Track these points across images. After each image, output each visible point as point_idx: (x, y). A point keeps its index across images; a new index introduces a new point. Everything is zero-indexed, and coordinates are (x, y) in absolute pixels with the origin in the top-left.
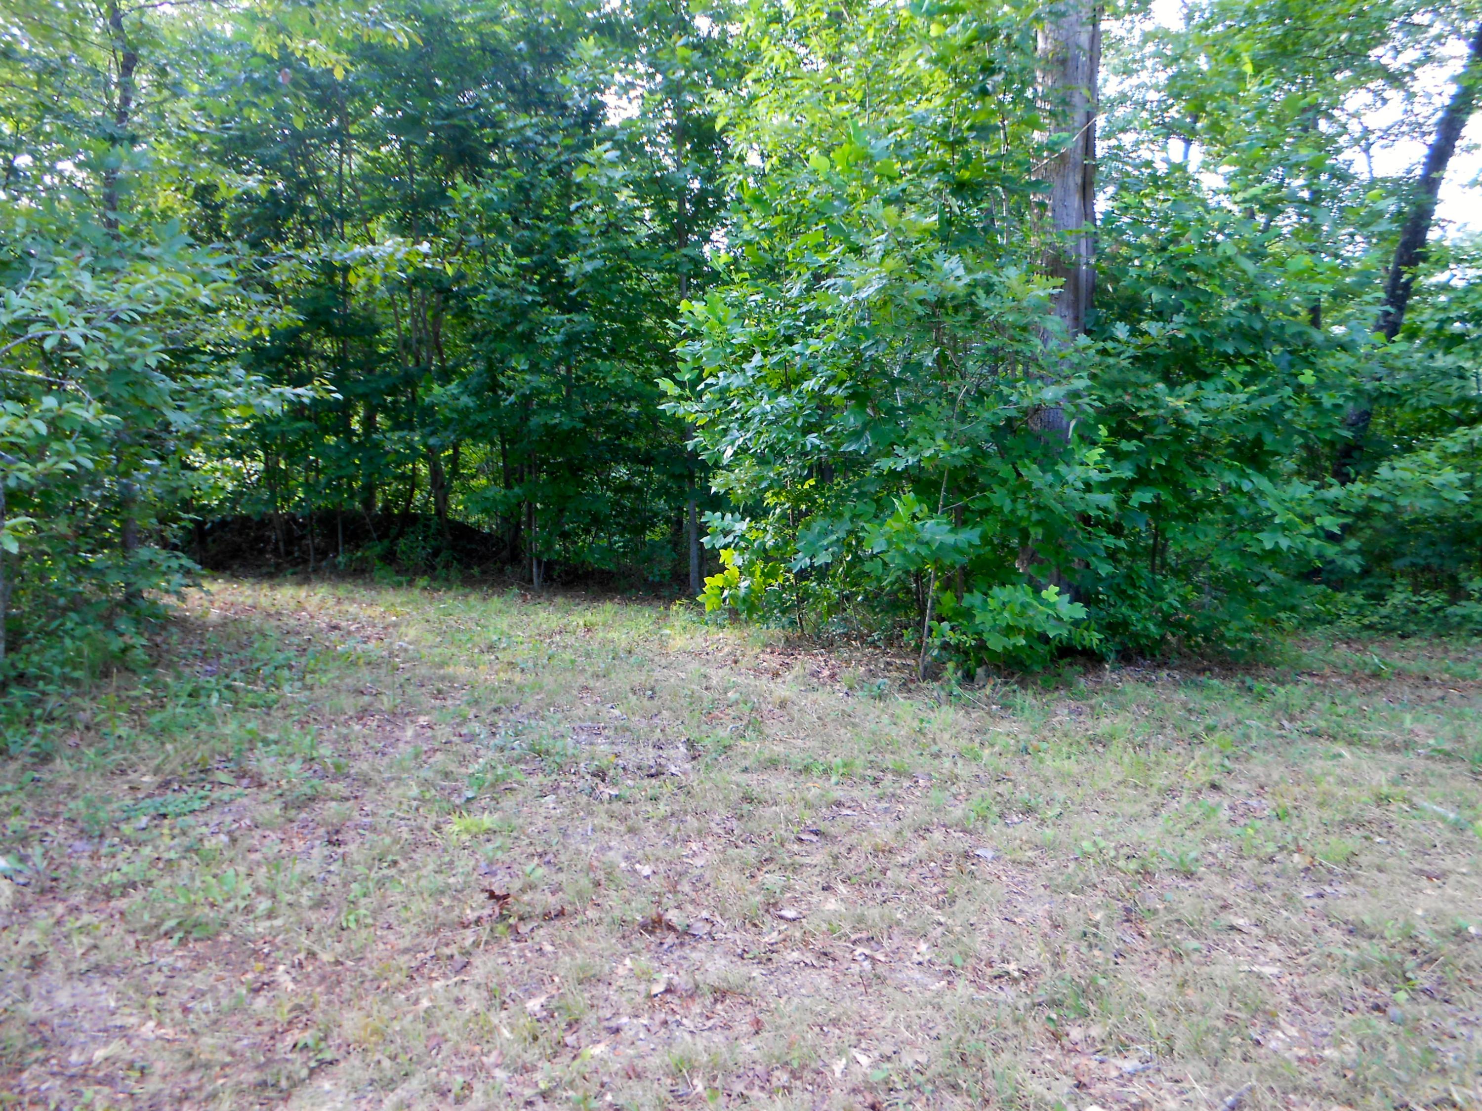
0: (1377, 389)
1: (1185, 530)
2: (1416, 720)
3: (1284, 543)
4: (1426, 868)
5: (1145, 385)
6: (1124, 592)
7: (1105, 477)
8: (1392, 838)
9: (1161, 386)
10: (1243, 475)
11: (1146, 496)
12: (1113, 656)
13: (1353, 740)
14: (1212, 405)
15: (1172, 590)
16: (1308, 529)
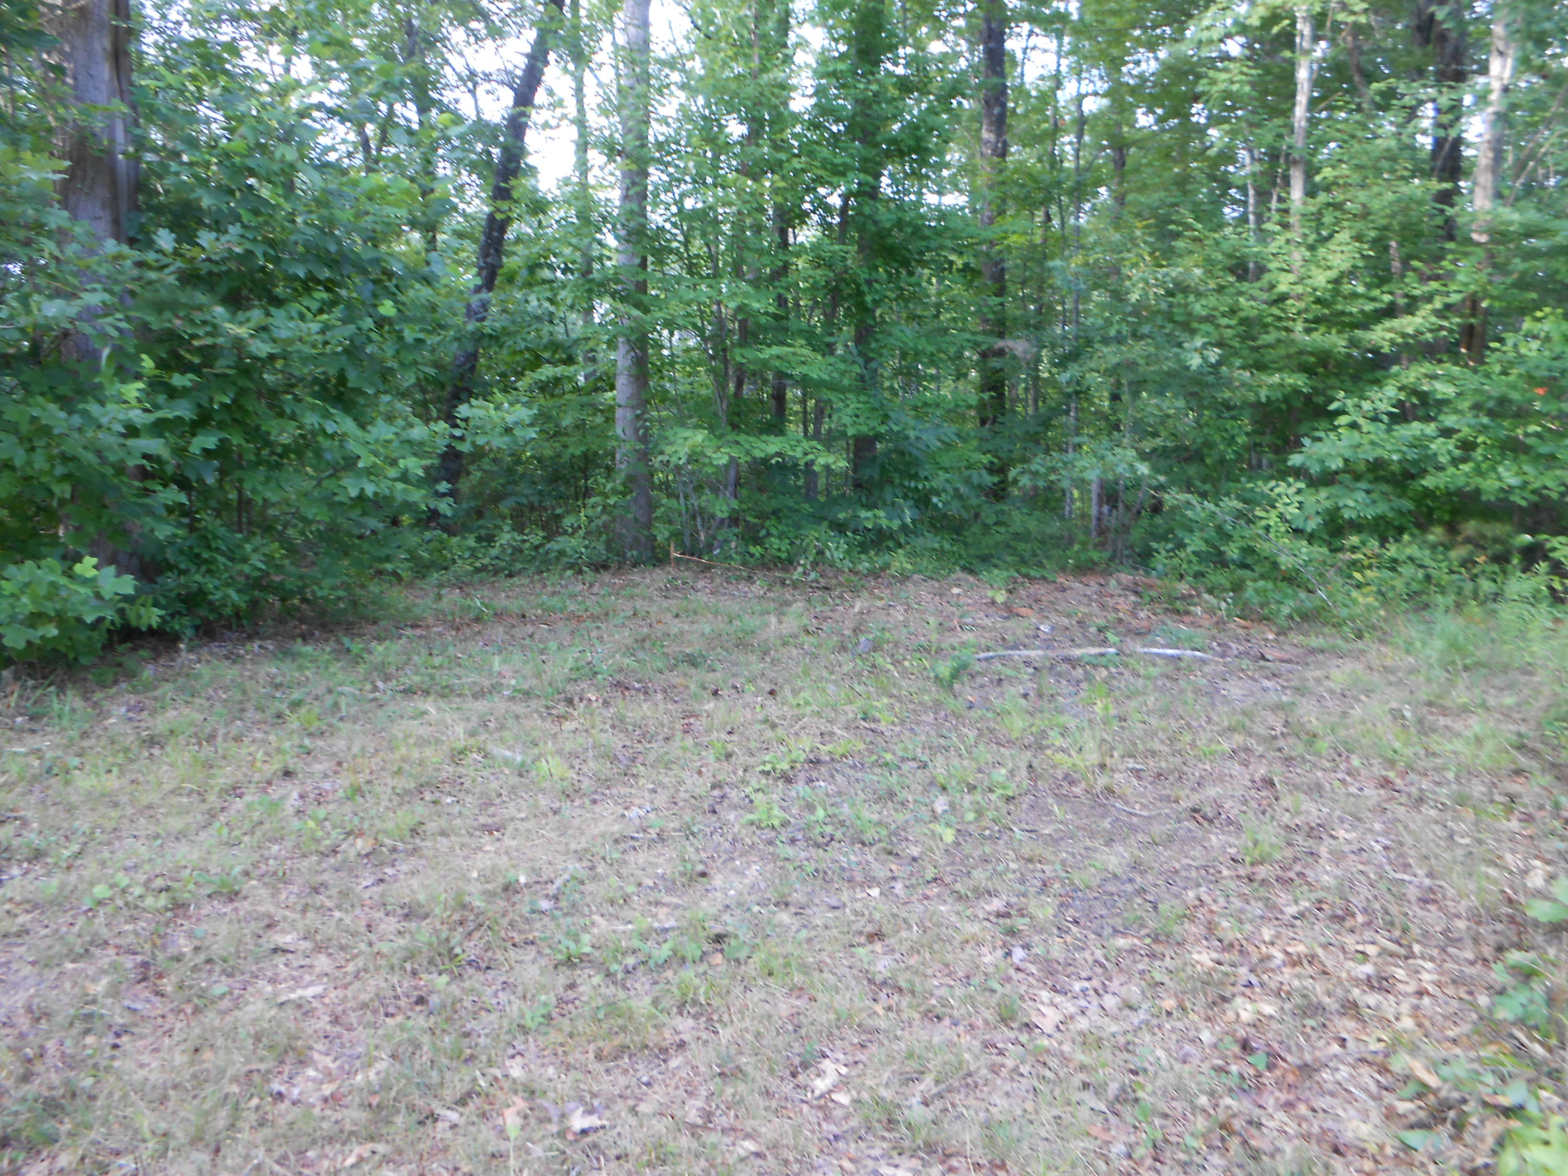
0: (478, 330)
1: (268, 480)
2: (504, 662)
3: (370, 489)
4: (490, 821)
5: (200, 308)
6: (198, 556)
7: (152, 417)
8: (462, 796)
9: (219, 310)
10: (327, 416)
11: (209, 441)
12: (189, 632)
13: (446, 693)
14: (284, 334)
15: (255, 550)
16: (392, 473)
